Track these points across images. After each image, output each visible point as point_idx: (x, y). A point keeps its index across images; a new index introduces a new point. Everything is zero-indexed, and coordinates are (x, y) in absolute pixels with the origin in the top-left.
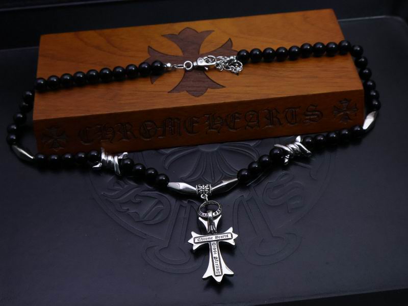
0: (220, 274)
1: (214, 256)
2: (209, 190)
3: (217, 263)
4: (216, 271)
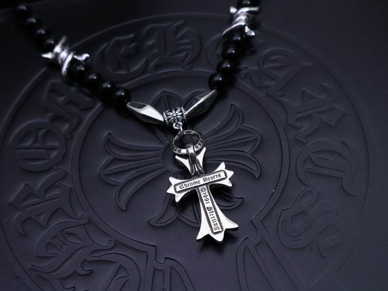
0: (220, 230)
1: (207, 206)
2: (182, 115)
3: (212, 216)
4: (213, 226)
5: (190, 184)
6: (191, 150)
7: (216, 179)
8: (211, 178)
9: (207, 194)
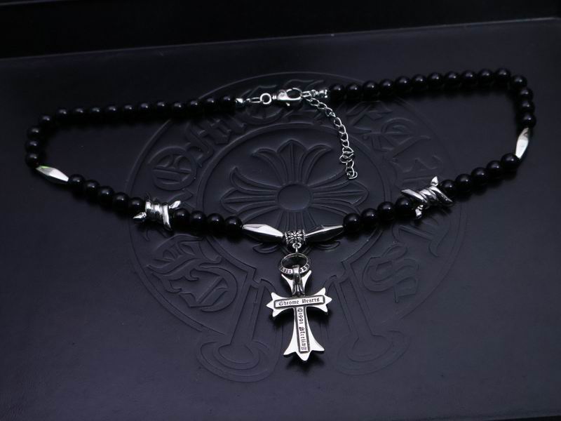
0: (307, 350)
1: (300, 325)
3: (303, 336)
4: (301, 346)
5: (290, 302)
6: (296, 271)
7: (314, 302)
8: (309, 300)
9: (303, 315)
